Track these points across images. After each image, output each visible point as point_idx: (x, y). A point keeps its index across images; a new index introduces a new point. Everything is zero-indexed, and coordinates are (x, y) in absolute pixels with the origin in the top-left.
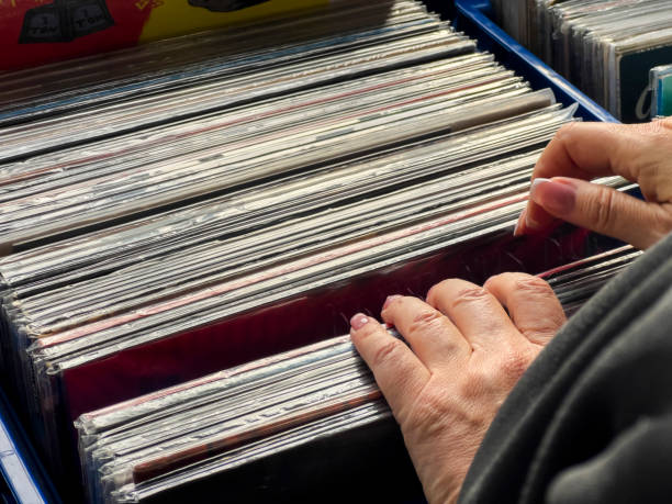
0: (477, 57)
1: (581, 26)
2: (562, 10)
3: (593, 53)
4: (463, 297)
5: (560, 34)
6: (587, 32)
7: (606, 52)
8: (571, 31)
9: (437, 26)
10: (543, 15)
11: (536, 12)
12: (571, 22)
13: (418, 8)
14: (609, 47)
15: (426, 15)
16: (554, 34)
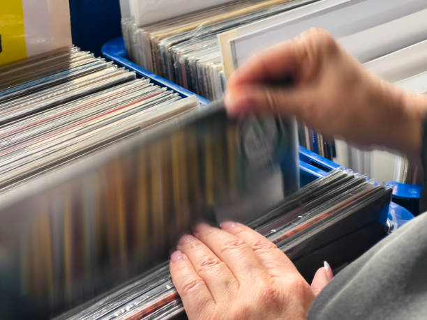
0: (139, 82)
1: (193, 58)
2: (177, 49)
3: (204, 73)
4: (228, 246)
5: (178, 64)
6: (197, 60)
7: (211, 71)
8: (187, 62)
9: (106, 66)
10: (164, 54)
11: (159, 52)
12: (185, 56)
13: (89, 55)
14: (212, 69)
15: (95, 60)
16: (175, 65)
